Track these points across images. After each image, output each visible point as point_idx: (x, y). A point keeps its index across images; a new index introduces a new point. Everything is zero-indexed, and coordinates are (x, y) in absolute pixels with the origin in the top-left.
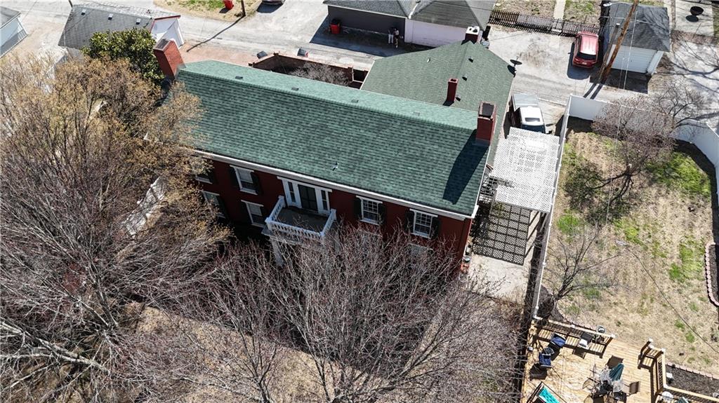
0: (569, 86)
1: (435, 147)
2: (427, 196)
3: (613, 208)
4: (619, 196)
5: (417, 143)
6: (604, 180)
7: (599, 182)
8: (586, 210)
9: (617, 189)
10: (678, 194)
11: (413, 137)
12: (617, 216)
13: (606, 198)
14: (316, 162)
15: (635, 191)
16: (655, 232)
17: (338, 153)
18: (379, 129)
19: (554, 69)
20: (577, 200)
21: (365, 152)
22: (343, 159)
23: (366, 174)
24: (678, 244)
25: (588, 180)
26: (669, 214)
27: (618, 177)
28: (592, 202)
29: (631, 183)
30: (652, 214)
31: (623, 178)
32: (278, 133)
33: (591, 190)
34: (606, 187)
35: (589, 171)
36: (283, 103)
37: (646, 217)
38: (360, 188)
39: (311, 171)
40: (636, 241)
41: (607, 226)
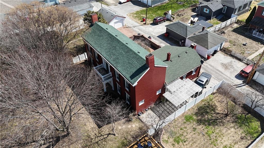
0: (232, 80)
1: (136, 62)
2: (126, 75)
3: (210, 122)
4: (217, 119)
5: (133, 60)
6: (216, 112)
7: (213, 112)
8: (200, 117)
9: (218, 117)
10: (242, 131)
11: (133, 57)
12: (209, 125)
13: (210, 118)
14: (108, 55)
15: (224, 121)
16: (220, 136)
17: (114, 55)
18: (127, 52)
19: (231, 73)
20: (199, 113)
21: (120, 57)
22: (114, 57)
23: (117, 63)
24: (225, 145)
25: (209, 109)
26: (231, 135)
27: (222, 114)
28: (204, 116)
29: (226, 118)
30: (224, 131)
31: (224, 115)
32: (105, 45)
33: (208, 112)
34: (214, 115)
35: (212, 107)
36: (111, 38)
37: (220, 131)
38: (113, 66)
39: (106, 57)
40: (209, 136)
41: (203, 126)
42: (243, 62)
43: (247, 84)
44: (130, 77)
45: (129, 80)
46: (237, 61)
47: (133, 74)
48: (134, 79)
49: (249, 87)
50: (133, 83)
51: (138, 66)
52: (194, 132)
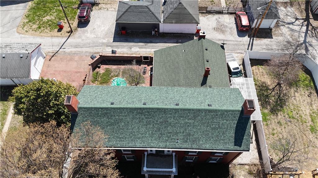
0: (240, 41)
1: (225, 121)
2: (227, 146)
3: (279, 103)
4: (279, 96)
5: (215, 121)
6: (271, 90)
7: (269, 91)
8: (269, 107)
9: (277, 93)
10: (301, 89)
11: (213, 118)
12: (282, 107)
13: (274, 99)
14: (167, 140)
15: (285, 92)
16: (299, 111)
17: (177, 134)
18: (195, 118)
19: (231, 34)
20: (263, 103)
21: (191, 130)
22: (181, 136)
23: (194, 141)
24: (309, 115)
25: (265, 91)
26: (301, 100)
27: (276, 86)
28: (269, 102)
29: (282, 88)
30: (295, 102)
31: (278, 86)
32: (143, 130)
33: (267, 96)
34: (273, 93)
35: (263, 86)
36: (141, 114)
37: (293, 104)
38: (193, 149)
39: (166, 146)
40: (293, 118)
41: (280, 113)
42: (225, 14)
43: (254, 37)
44: (235, 145)
45: (239, 149)
46: (220, 16)
47: (235, 139)
48: (242, 144)
49: (257, 39)
50: (247, 149)
51: (233, 124)
52: (283, 127)
